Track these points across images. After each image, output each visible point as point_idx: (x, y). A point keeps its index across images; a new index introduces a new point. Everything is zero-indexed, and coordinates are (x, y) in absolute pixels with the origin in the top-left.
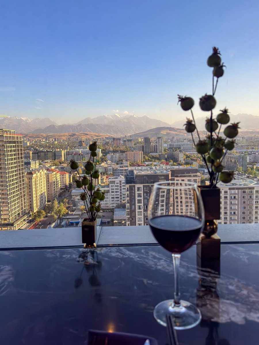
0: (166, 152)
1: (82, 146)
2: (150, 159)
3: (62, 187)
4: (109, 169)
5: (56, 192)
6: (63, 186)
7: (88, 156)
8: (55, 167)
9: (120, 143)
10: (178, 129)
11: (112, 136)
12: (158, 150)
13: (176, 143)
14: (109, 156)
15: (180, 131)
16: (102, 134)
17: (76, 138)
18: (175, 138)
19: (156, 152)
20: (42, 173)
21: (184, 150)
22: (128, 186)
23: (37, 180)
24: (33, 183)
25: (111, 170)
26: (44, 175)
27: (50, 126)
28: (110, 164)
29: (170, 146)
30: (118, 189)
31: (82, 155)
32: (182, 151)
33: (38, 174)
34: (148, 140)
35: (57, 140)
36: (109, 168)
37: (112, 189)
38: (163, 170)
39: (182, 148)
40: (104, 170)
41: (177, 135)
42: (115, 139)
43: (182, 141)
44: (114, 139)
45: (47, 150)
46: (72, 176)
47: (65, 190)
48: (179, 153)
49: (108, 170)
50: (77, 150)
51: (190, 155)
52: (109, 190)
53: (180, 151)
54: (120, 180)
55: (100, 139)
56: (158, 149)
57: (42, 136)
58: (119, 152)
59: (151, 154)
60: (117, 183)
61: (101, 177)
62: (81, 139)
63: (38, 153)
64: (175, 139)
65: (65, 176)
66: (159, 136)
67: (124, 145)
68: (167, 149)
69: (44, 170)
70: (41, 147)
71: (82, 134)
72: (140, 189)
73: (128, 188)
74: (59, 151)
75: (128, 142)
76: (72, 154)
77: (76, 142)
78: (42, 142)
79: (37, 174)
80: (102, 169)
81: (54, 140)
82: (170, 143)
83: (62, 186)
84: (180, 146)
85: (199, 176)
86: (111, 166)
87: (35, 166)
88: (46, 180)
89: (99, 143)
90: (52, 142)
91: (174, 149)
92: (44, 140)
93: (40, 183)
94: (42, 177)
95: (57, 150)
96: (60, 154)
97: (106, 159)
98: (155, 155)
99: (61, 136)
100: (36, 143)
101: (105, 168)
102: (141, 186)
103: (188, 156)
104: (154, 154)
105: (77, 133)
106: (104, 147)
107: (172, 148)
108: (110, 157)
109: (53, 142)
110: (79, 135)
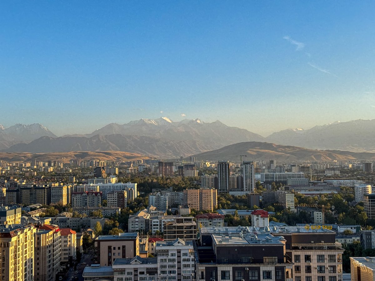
0: (261, 189)
1: (100, 176)
2: (229, 202)
3: (63, 260)
4: (153, 224)
5: (51, 271)
6: (65, 258)
7: (112, 196)
8: (50, 219)
9: (171, 171)
10: (280, 146)
11: (155, 158)
12: (245, 187)
13: (277, 174)
14: (152, 198)
15: (283, 150)
16: (138, 153)
17: (88, 161)
18: (275, 162)
19: (242, 190)
20: (29, 233)
21: (293, 186)
22: (202, 268)
23: (19, 248)
24: (11, 255)
25: (157, 225)
26: (32, 237)
27: (41, 138)
28: (155, 213)
29: (266, 178)
30: (173, 266)
31: (101, 194)
32: (290, 189)
33: (21, 236)
34: (226, 166)
35: (52, 164)
36: (154, 222)
37: (162, 267)
38: (268, 235)
39: (289, 183)
40: (144, 226)
41: (277, 157)
42: (162, 163)
43: (289, 168)
44: (160, 163)
45: (35, 186)
46: (82, 237)
47: (69, 265)
48: (286, 192)
49: (151, 225)
50: (92, 185)
51: (306, 198)
52: (156, 269)
53: (287, 189)
54: (179, 248)
55: (134, 163)
56: (245, 184)
57: (25, 157)
58: (171, 188)
59: (231, 193)
60: (172, 255)
61: (140, 241)
62: (98, 163)
63: (17, 191)
64: (275, 166)
65: (70, 237)
66: (247, 160)
67: (179, 175)
68: (261, 184)
69: (32, 228)
70: (24, 179)
71: (101, 154)
72: (227, 275)
73: (202, 273)
74: (57, 187)
75: (188, 169)
76: (82, 193)
77: (88, 169)
78: (24, 168)
79: (19, 235)
80: (140, 224)
81: (47, 164)
82: (266, 172)
83: (62, 258)
84: (285, 178)
85: (339, 249)
86: (157, 218)
87: (13, 218)
88: (35, 248)
89: (131, 170)
90: (44, 169)
91: (274, 183)
92: (28, 165)
93: (22, 254)
94: (28, 241)
95: (53, 184)
96: (60, 193)
97: (147, 202)
98: (239, 196)
99: (61, 156)
100: (13, 171)
101: (147, 222)
102: (229, 268)
103: (303, 199)
104: (237, 194)
105: (90, 152)
106: (142, 179)
107: (270, 183)
108: (154, 199)
109: (46, 169)
110: (95, 156)
